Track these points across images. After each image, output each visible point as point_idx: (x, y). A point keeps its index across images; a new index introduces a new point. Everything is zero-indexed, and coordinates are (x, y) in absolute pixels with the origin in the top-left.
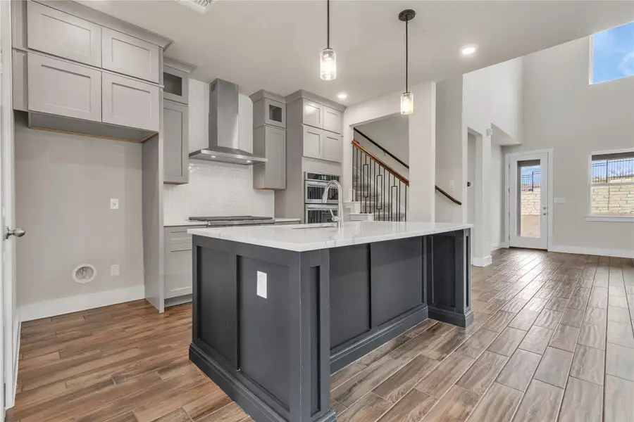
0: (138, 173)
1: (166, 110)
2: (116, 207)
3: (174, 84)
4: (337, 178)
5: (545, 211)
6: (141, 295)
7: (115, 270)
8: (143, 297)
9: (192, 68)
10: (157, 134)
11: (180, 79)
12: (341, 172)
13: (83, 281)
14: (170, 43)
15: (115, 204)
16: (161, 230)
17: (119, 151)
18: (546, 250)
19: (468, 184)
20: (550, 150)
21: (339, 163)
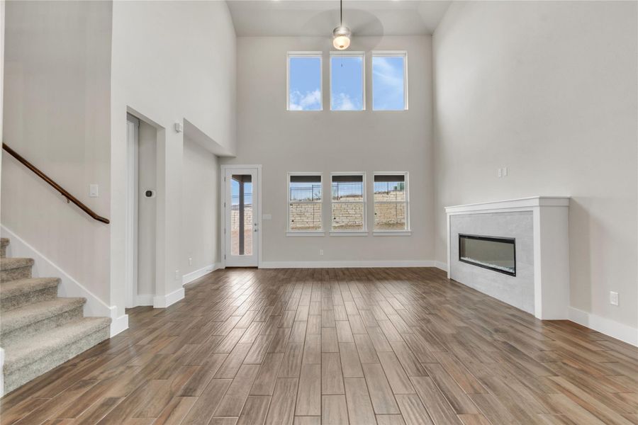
5: (256, 227)
18: (256, 268)
19: (149, 194)
20: (260, 166)
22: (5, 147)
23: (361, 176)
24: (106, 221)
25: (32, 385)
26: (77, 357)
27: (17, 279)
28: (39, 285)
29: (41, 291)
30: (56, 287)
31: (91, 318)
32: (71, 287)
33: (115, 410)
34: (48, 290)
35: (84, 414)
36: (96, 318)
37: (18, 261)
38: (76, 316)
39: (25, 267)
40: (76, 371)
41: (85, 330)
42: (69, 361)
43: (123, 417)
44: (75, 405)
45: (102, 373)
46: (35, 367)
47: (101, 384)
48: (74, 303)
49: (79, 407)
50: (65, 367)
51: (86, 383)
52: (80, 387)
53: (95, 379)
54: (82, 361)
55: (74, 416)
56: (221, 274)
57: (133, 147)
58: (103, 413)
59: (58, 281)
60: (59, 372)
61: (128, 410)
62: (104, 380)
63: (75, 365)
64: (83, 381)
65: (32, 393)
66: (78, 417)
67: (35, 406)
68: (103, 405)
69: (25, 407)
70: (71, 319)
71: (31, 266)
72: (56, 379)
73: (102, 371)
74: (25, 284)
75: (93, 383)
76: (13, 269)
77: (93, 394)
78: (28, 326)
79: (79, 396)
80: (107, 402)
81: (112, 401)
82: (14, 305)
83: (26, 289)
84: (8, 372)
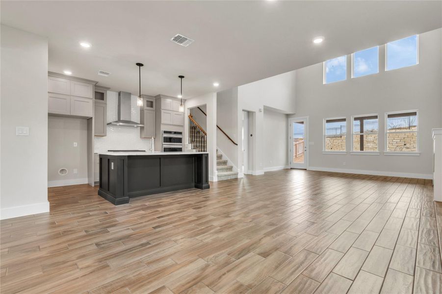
0: (85, 132)
1: (96, 107)
2: (76, 145)
3: (100, 95)
4: (180, 133)
5: (305, 149)
6: (86, 182)
7: (75, 171)
8: (87, 183)
9: (108, 89)
10: (92, 118)
11: (103, 94)
12: (184, 130)
13: (63, 175)
14: (97, 83)
15: (75, 144)
16: (93, 155)
17: (78, 123)
18: (306, 169)
19: (251, 135)
20: (308, 117)
21: (183, 126)
22: (217, 126)
23: (377, 116)
24: (237, 145)
27: (219, 159)
32: (230, 163)
37: (224, 160)
38: (230, 170)
46: (222, 178)
56: (287, 170)
57: (246, 120)
59: (227, 161)
71: (222, 157)
76: (223, 162)
82: (219, 165)
84: (218, 176)
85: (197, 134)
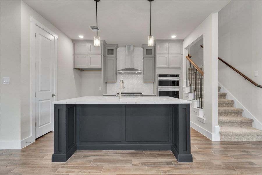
10: (101, 69)
11: (113, 50)
12: (182, 73)
15: (100, 88)
21: (180, 68)
24: (261, 87)
25: (228, 142)
26: (247, 141)
27: (229, 107)
28: (235, 110)
29: (235, 112)
30: (242, 112)
31: (255, 129)
32: (248, 114)
33: (252, 167)
34: (239, 113)
35: (239, 160)
36: (258, 130)
37: (229, 101)
38: (249, 126)
39: (231, 103)
40: (243, 146)
41: (250, 132)
42: (243, 141)
43: (254, 172)
44: (238, 156)
45: (254, 152)
46: (230, 137)
47: (251, 155)
48: (247, 120)
49: (239, 157)
50: (240, 143)
51: (245, 152)
52: (243, 152)
53: (249, 152)
54: (248, 144)
55: (236, 159)
58: (246, 165)
59: (242, 110)
60: (238, 143)
61: (258, 171)
62: (253, 155)
63: (244, 144)
64: (245, 151)
65: (227, 145)
66: (237, 160)
67: (226, 148)
68: (248, 162)
69: (224, 147)
70: (246, 126)
71: (233, 103)
72: (236, 145)
73: (254, 151)
74: (230, 109)
75: (248, 153)
76: (227, 103)
77: (246, 157)
78: (229, 123)
79: (240, 154)
80: (250, 162)
81: (252, 164)
82: (226, 115)
83: (230, 111)
84: (221, 134)
85: (198, 80)
